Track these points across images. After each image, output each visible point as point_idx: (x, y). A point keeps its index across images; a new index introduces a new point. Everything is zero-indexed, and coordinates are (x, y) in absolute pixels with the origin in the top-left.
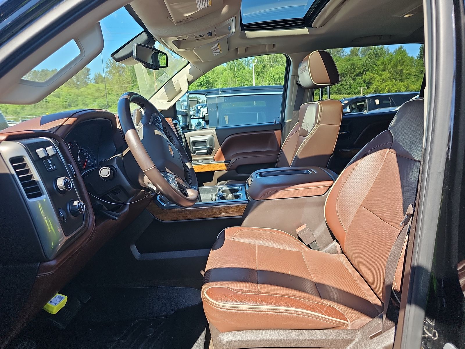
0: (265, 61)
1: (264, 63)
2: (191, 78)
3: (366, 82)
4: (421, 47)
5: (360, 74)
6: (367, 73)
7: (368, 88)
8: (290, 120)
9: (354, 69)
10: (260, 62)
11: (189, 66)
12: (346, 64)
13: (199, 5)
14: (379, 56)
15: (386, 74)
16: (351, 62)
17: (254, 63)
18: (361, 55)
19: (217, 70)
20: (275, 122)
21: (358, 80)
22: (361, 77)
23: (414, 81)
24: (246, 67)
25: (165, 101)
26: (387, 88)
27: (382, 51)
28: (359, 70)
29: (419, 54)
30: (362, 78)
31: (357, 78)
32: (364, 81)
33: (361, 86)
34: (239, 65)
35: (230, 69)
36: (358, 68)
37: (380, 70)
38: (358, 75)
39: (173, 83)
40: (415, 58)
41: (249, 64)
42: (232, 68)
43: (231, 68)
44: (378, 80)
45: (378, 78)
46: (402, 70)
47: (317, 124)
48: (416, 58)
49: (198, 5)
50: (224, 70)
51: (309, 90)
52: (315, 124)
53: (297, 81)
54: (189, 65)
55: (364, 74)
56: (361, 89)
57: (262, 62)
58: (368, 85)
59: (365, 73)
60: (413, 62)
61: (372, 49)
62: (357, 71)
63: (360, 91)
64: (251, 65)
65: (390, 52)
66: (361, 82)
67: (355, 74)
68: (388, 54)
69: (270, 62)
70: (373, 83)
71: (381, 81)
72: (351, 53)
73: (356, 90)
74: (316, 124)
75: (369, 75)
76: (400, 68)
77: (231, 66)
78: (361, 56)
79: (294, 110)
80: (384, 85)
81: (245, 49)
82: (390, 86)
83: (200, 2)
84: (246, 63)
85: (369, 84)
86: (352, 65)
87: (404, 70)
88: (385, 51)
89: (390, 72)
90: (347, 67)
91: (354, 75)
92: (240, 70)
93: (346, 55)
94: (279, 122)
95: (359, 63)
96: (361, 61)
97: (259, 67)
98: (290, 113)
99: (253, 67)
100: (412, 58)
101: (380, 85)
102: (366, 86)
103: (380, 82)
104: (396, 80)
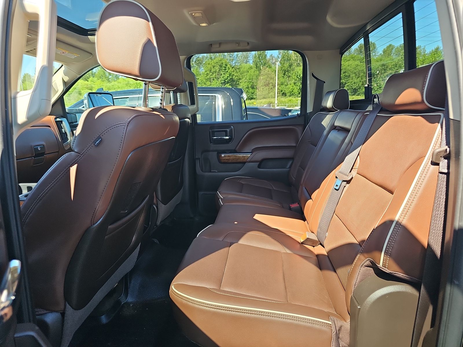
2: (67, 78)
10: (287, 61)
11: (63, 68)
19: (243, 68)
34: (265, 64)
35: (255, 67)
42: (258, 66)
54: (63, 66)
92: (266, 68)
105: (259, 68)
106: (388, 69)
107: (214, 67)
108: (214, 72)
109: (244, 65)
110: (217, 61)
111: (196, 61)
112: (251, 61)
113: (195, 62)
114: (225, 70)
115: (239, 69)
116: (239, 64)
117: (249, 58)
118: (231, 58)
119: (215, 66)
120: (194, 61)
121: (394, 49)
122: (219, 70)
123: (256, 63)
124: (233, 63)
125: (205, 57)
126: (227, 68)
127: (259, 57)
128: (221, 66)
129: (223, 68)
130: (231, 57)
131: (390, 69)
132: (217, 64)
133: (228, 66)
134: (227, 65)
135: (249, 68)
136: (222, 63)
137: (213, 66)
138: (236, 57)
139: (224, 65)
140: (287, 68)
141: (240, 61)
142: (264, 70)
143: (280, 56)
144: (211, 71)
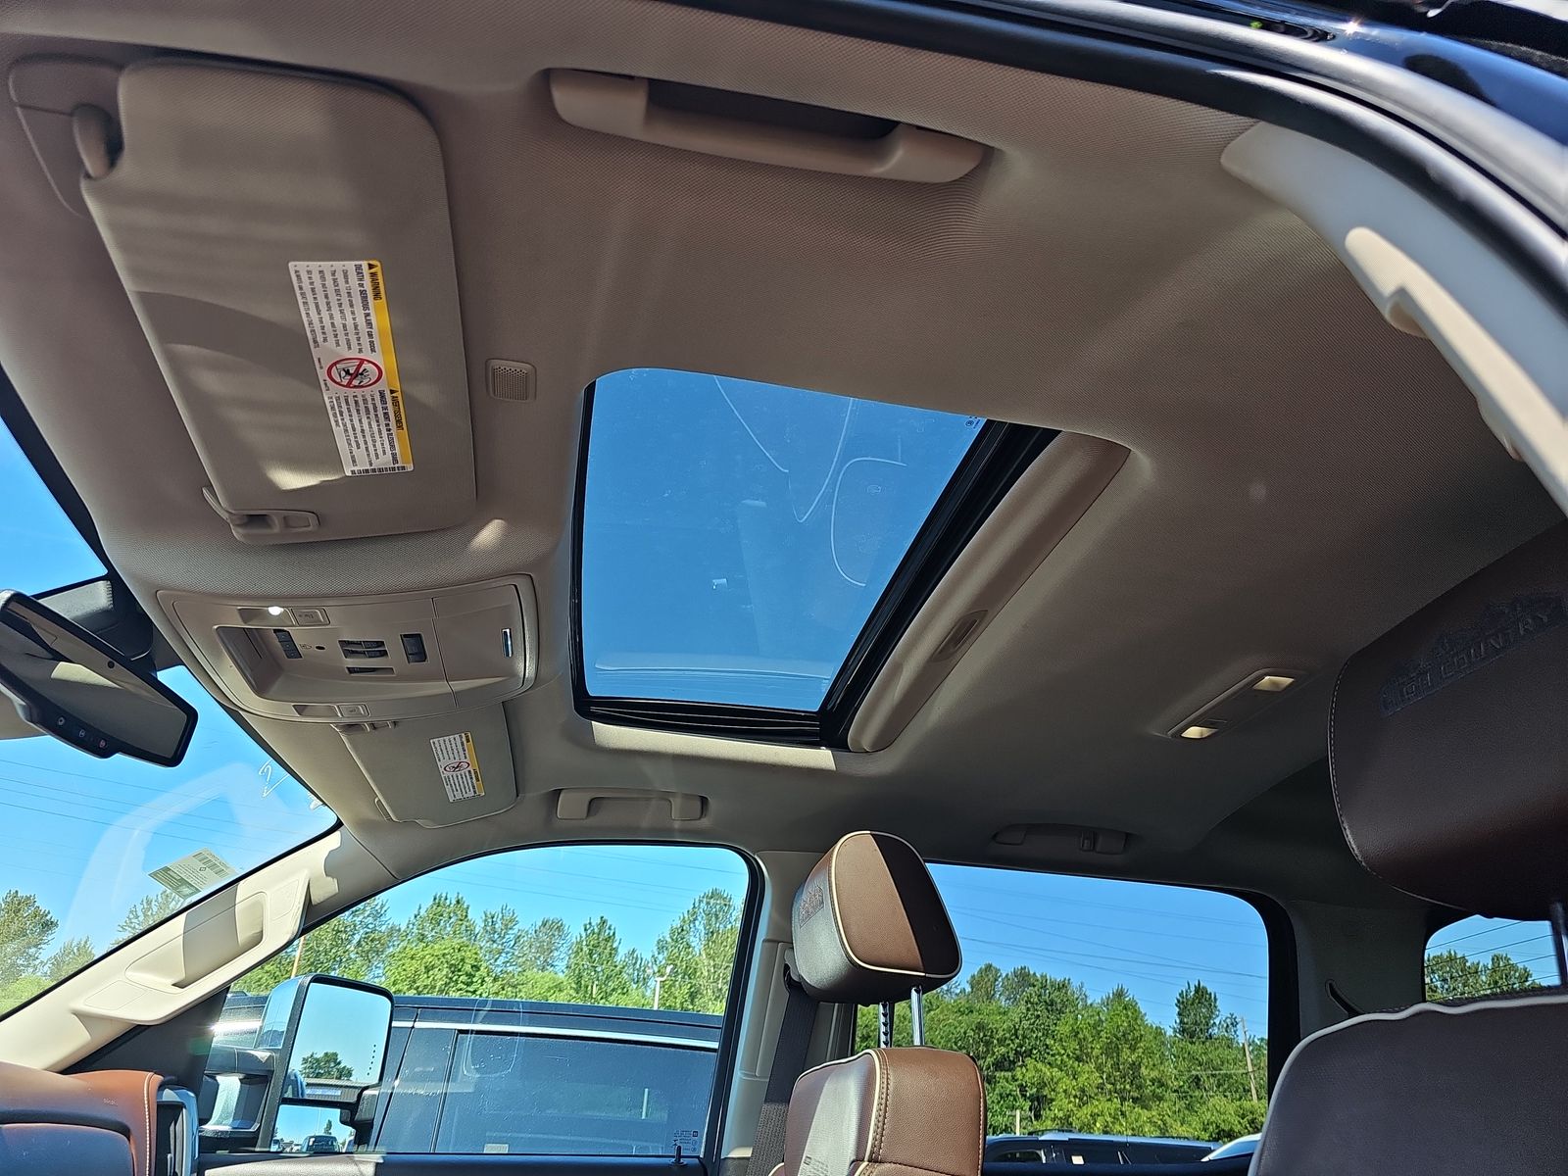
0: (698, 974)
1: (694, 982)
2: (327, 889)
3: (1028, 1095)
4: (1178, 1001)
5: (1006, 1064)
6: (1028, 1060)
7: (1038, 1117)
8: (747, 1153)
9: (987, 1044)
10: (683, 978)
11: (334, 841)
12: (960, 1022)
13: (345, 425)
14: (1061, 1012)
15: (1089, 1076)
16: (975, 1018)
17: (662, 975)
18: (1003, 998)
19: (530, 985)
20: (680, 1156)
21: (1003, 1083)
22: (1010, 1074)
23: (1179, 1111)
24: (635, 986)
25: (165, 982)
26: (1098, 1125)
27: (1066, 993)
28: (1003, 1050)
29: (1178, 1021)
30: (1014, 1079)
31: (997, 1074)
32: (1023, 1088)
33: (1013, 1108)
34: (608, 978)
35: (574, 986)
36: (998, 1040)
37: (1068, 1055)
38: (999, 1065)
39: (237, 901)
40: (1168, 1034)
41: (644, 979)
42: (583, 982)
43: (578, 983)
44: (1065, 1091)
45: (1066, 1083)
46: (1135, 1066)
47: (866, 1163)
48: (1170, 1032)
49: (337, 425)
50: (556, 986)
51: (837, 1004)
52: (857, 1161)
53: (787, 967)
54: (337, 835)
55: (1020, 1063)
56: (1015, 1116)
57: (690, 978)
58: (1036, 1103)
59: (1023, 1061)
60: (1163, 1043)
61: (1034, 986)
62: (996, 1050)
63: (1013, 1124)
64: (651, 983)
65: (1089, 1002)
66: (1011, 1090)
67: (990, 1060)
68: (1085, 1007)
69: (716, 981)
70: (1052, 1100)
71: (1075, 1096)
72: (972, 988)
73: (1000, 1118)
74: (863, 1160)
75: (1037, 1071)
76: (1128, 1056)
77: (580, 977)
78: (1003, 1003)
79: (766, 1101)
80: (1086, 1110)
81: (587, 803)
82: (1109, 1119)
83: (343, 405)
84: (636, 972)
85: (1038, 1099)
86: (980, 1027)
87: (1143, 1069)
88: (1076, 996)
89: (1099, 1068)
90: (965, 1033)
91: (986, 1064)
92: (611, 995)
93: (958, 991)
94: (698, 1157)
95: (1001, 1027)
96: (1005, 1018)
97: (677, 994)
98: (750, 1114)
99: (654, 990)
100: (1159, 1032)
101: (1074, 1109)
102: (1030, 1110)
103: (1073, 1099)
104: (1123, 1099)
105: (586, 992)
106: (995, 1041)
107: (428, 970)
108: (425, 987)
109: (533, 973)
110: (446, 951)
111: (364, 944)
112: (561, 965)
113: (359, 944)
114: (468, 985)
115: (515, 987)
116: (520, 969)
117: (556, 954)
118: (495, 945)
119: (433, 967)
120: (355, 942)
121: (1000, 979)
122: (446, 984)
123: (577, 972)
124: (498, 963)
125: (399, 930)
126: (475, 980)
127: (591, 955)
128: (455, 969)
129: (464, 978)
130: (494, 942)
131: (1001, 1042)
132: (442, 959)
133: (483, 971)
134: (476, 968)
135: (550, 988)
136: (463, 960)
137: (426, 967)
138: (512, 943)
139: (468, 968)
140: (682, 1003)
141: (524, 959)
142: (602, 998)
143: (661, 957)
144: (415, 982)
